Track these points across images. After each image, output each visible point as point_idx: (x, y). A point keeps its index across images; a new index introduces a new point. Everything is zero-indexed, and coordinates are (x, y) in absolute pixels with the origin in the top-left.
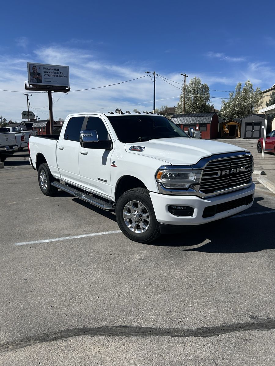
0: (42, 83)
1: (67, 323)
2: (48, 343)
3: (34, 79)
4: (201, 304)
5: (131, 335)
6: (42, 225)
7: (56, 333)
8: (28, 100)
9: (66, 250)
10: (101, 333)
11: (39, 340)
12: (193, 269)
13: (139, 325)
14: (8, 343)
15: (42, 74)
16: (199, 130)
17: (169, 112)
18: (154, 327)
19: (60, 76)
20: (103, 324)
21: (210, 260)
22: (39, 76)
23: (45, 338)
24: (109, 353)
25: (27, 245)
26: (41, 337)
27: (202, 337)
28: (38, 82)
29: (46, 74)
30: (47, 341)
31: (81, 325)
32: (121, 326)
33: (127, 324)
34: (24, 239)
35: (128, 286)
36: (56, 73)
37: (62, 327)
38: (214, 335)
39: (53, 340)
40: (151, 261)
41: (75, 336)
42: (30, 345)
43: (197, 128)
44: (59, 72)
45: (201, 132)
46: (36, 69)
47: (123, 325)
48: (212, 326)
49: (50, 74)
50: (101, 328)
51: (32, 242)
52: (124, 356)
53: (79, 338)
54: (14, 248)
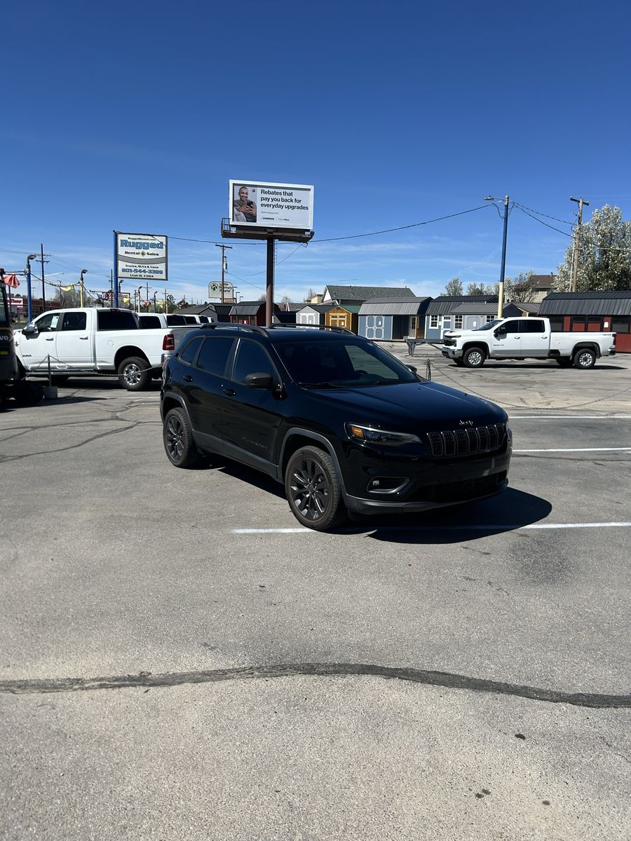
0: (255, 221)
1: (342, 655)
2: (315, 677)
3: (241, 213)
4: (586, 660)
5: (453, 686)
6: (275, 504)
7: (326, 665)
8: (223, 257)
9: (325, 549)
10: (402, 676)
11: (301, 671)
12: (574, 606)
13: (468, 675)
14: (251, 668)
15: (258, 203)
16: (611, 331)
17: (538, 284)
18: (497, 680)
19: (293, 208)
20: (404, 665)
21: (612, 594)
22: (252, 207)
23: (310, 670)
24: (417, 703)
25: (254, 535)
26: (303, 668)
27: (585, 706)
28: (247, 221)
29: (265, 202)
30: (314, 674)
31: (367, 662)
32: (435, 672)
33: (447, 671)
34: (247, 524)
35: (446, 618)
36: (287, 201)
37: (334, 659)
38: (608, 707)
39: (323, 674)
40: (490, 583)
41: (359, 674)
42: (287, 675)
43: (606, 325)
44: (293, 198)
45: (614, 335)
46: (247, 194)
47: (440, 671)
48: (605, 694)
49: (274, 203)
50: (401, 669)
51: (262, 531)
52: (443, 710)
53: (365, 678)
54: (234, 537)
